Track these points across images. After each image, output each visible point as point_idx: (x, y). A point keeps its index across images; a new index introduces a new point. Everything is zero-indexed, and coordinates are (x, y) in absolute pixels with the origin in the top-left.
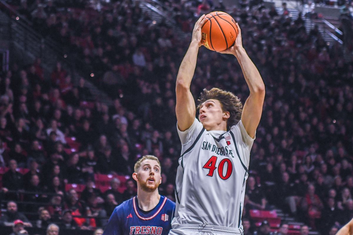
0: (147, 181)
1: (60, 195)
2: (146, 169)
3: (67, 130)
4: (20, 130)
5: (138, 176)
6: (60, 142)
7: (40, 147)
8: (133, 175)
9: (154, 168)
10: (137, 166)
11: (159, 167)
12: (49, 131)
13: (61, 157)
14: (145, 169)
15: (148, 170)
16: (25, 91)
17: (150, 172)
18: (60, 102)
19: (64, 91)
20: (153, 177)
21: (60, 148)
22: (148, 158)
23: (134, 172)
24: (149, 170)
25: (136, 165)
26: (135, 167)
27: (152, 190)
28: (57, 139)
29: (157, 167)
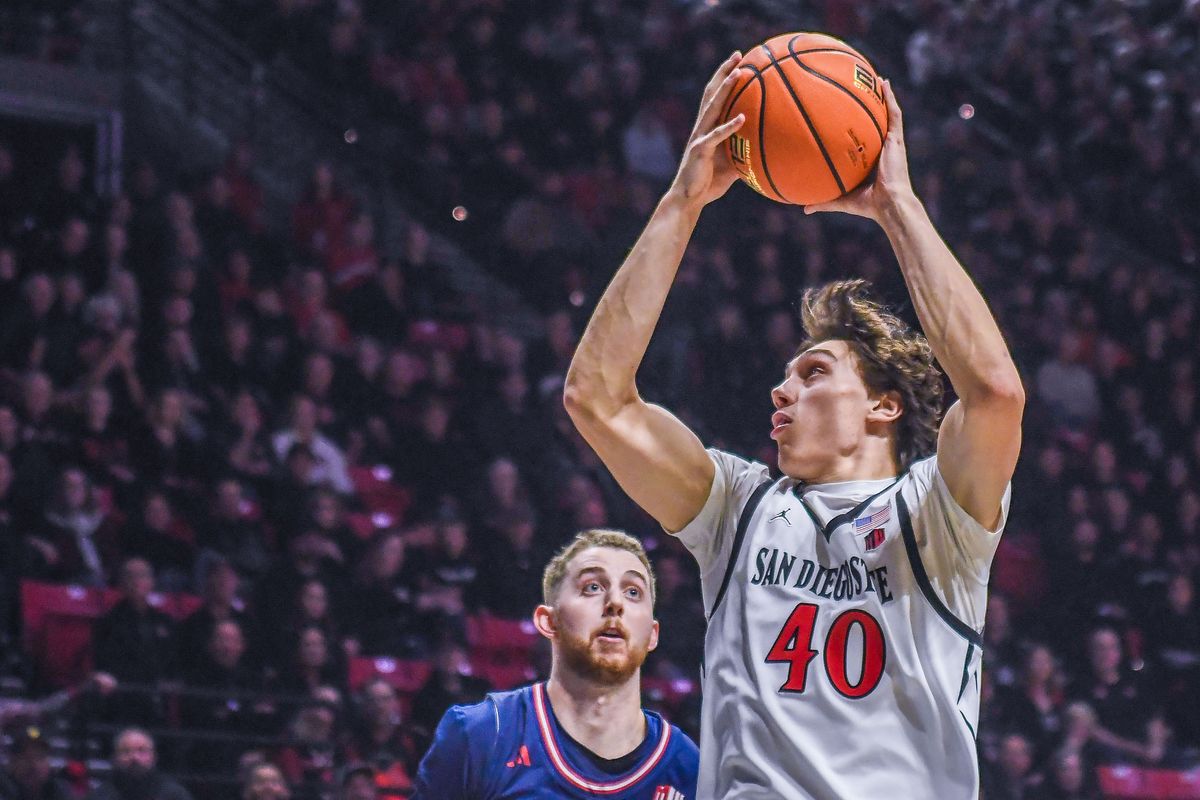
0: (592, 639)
1: (325, 704)
2: (590, 588)
3: (357, 437)
4: (166, 435)
5: (555, 620)
6: (327, 487)
7: (245, 508)
8: (535, 614)
9: (624, 584)
10: (552, 576)
11: (642, 578)
12: (283, 442)
13: (331, 549)
14: (585, 590)
15: (599, 591)
16: (187, 278)
17: (606, 603)
18: (327, 325)
19: (345, 277)
20: (618, 623)
21: (328, 514)
22: (596, 542)
23: (541, 600)
24: (600, 593)
25: (549, 570)
26: (545, 580)
27: (615, 677)
28: (315, 475)
29: (638, 581)
